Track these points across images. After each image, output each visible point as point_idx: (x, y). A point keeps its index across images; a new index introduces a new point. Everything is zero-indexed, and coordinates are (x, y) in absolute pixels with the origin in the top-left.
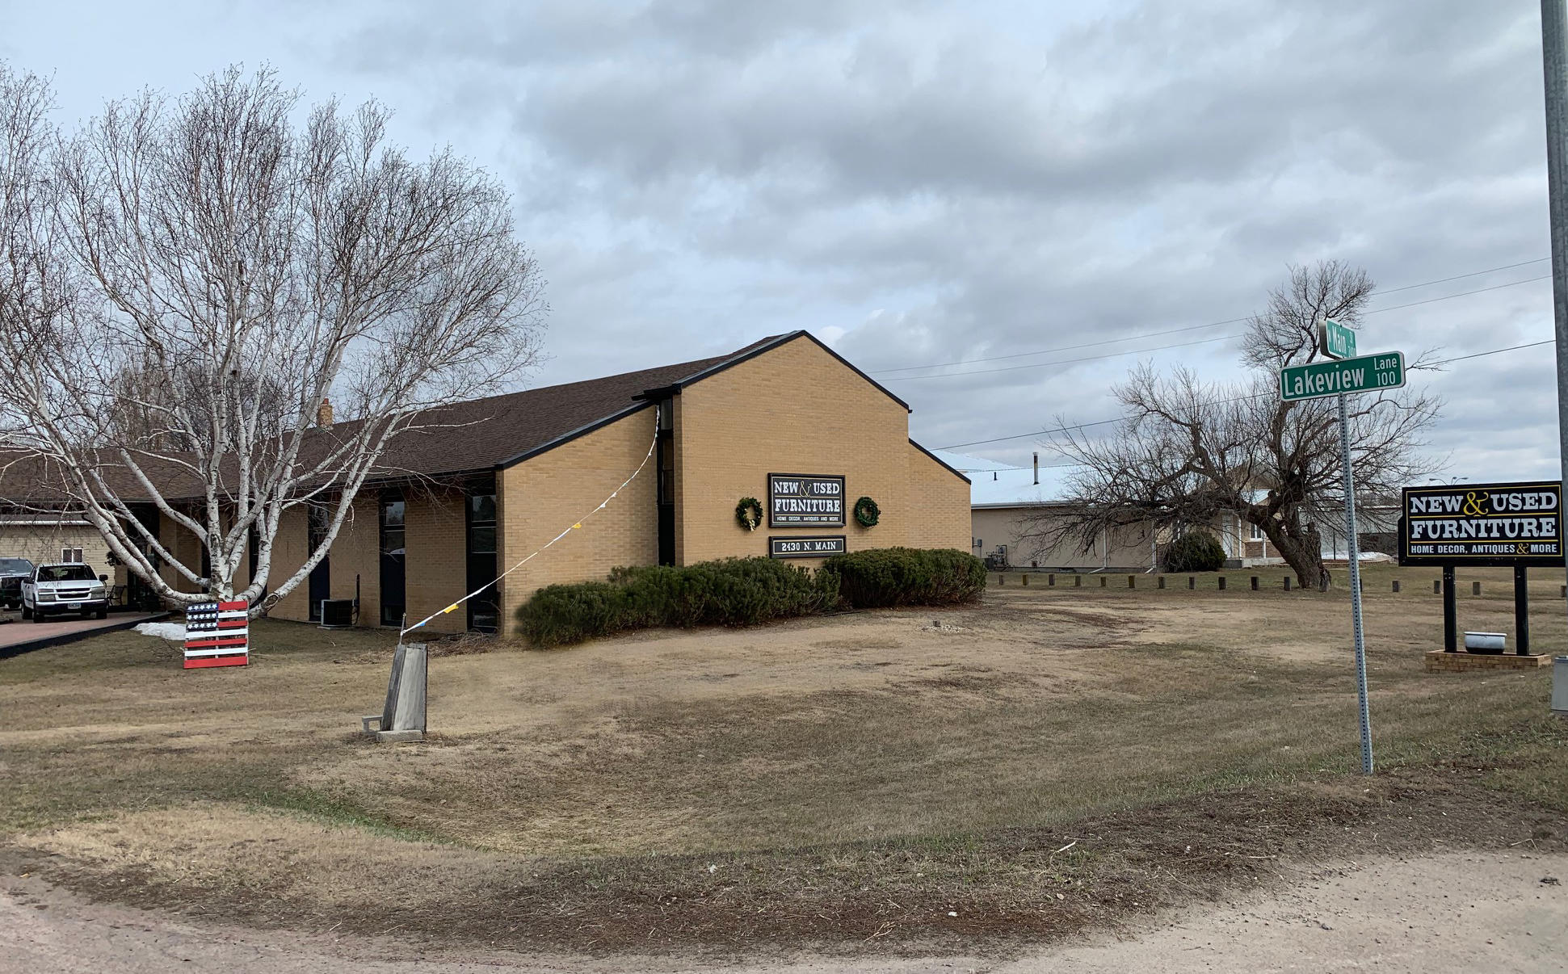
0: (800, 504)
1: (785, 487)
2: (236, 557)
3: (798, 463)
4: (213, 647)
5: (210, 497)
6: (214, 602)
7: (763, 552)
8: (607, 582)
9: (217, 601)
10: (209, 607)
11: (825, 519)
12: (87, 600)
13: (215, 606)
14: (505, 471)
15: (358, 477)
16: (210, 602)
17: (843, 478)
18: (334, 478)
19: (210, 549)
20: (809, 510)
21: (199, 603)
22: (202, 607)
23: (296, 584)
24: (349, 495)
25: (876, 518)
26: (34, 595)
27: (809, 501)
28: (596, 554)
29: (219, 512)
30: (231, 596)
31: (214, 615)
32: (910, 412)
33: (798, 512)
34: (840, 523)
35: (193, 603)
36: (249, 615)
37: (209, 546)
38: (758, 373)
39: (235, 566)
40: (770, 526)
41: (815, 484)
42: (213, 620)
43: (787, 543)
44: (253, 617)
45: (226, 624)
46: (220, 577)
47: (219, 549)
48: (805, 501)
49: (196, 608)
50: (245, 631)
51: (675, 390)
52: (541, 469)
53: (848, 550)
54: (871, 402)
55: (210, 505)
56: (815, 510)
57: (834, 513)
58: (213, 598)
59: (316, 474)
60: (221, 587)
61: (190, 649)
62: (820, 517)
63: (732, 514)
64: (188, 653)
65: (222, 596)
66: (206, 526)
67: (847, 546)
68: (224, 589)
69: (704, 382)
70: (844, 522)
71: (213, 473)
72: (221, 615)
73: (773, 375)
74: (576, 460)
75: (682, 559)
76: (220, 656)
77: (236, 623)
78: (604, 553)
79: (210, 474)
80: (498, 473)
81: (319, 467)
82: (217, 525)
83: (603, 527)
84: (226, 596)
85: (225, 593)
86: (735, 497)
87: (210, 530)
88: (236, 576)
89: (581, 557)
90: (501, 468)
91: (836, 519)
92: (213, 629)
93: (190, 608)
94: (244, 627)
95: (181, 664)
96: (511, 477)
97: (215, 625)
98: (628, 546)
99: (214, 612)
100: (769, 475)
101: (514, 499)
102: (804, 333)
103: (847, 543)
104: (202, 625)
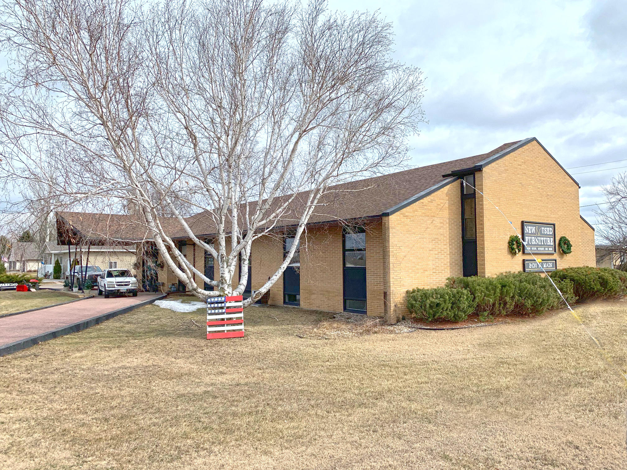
0: (536, 240)
1: (530, 230)
2: (233, 268)
3: (535, 216)
4: (223, 325)
5: (221, 231)
6: (223, 296)
7: (520, 269)
8: (444, 287)
9: (226, 296)
10: (220, 299)
11: (547, 249)
12: (130, 287)
13: (223, 299)
14: (390, 217)
15: (305, 220)
16: (220, 296)
17: (554, 225)
18: (275, 224)
19: (220, 263)
20: (540, 244)
21: (214, 297)
22: (216, 299)
23: (271, 285)
24: (300, 230)
25: (570, 249)
26: (105, 284)
27: (540, 238)
28: (433, 269)
29: (226, 240)
30: (231, 292)
31: (223, 305)
32: (580, 187)
33: (535, 245)
34: (553, 252)
35: (211, 297)
36: (244, 304)
37: (220, 261)
38: (516, 161)
39: (232, 274)
40: (524, 253)
41: (542, 228)
42: (222, 308)
43: (531, 263)
44: (246, 306)
45: (230, 310)
46: (226, 280)
47: (225, 263)
48: (538, 238)
49: (213, 300)
50: (241, 315)
51: (479, 169)
52: (407, 216)
53: (558, 268)
54: (563, 181)
55: (221, 236)
56: (542, 244)
57: (550, 245)
58: (222, 294)
59: (270, 220)
60: (226, 287)
61: (210, 326)
62: (545, 248)
63: (506, 245)
64: (209, 329)
65: (226, 292)
66: (218, 250)
67: (557, 266)
68: (228, 287)
69: (493, 164)
70: (555, 251)
71: (223, 217)
72: (228, 304)
73: (522, 162)
74: (423, 211)
75: (484, 273)
76: (227, 331)
77: (236, 310)
78: (438, 268)
79: (221, 218)
80: (385, 219)
81: (272, 216)
82: (224, 249)
83: (436, 252)
84: (229, 292)
85: (228, 290)
86: (507, 235)
87: (220, 252)
88: (233, 280)
89: (426, 271)
90: (387, 215)
91: (551, 249)
92: (223, 313)
93: (209, 300)
94: (241, 312)
95: (204, 335)
96: (394, 220)
97: (224, 311)
98: (448, 264)
99: (223, 302)
100: (522, 222)
101: (394, 234)
102: (534, 139)
103: (557, 264)
104: (217, 311)
